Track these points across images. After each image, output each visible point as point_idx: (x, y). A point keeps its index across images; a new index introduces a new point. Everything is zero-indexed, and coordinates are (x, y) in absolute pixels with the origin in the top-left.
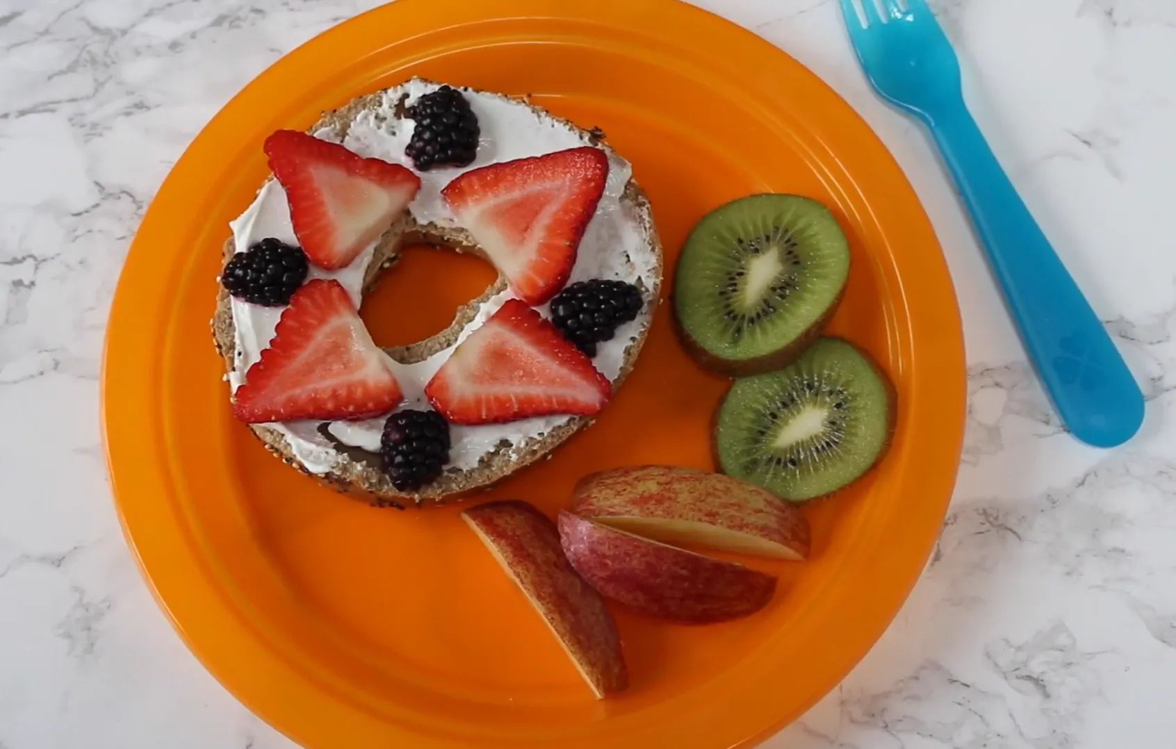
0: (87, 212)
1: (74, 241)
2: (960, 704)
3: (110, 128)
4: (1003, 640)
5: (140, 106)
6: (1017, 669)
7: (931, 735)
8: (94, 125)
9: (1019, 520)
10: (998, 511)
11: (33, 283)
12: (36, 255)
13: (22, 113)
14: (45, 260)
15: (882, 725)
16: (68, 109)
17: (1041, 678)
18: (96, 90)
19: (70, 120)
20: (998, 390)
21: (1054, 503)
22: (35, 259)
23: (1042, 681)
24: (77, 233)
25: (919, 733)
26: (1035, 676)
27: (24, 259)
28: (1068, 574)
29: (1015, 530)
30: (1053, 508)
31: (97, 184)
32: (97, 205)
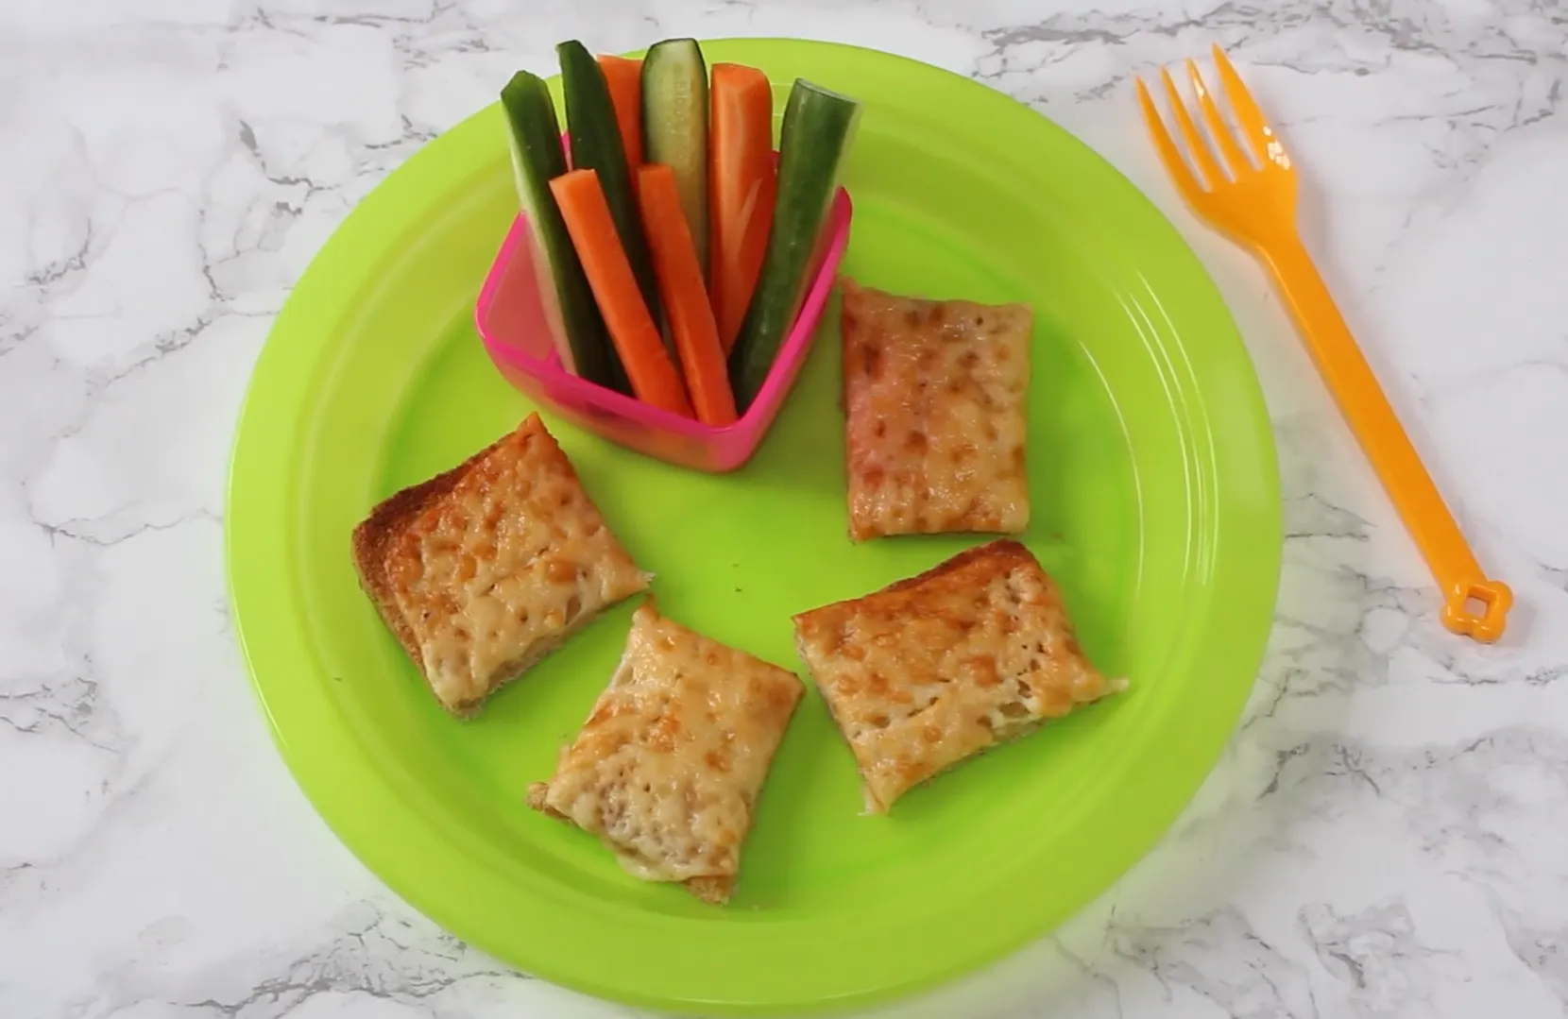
0: (384, 146)
1: (360, 174)
2: (1251, 965)
3: (438, 61)
4: (1326, 905)
5: (479, 45)
6: (1334, 944)
7: (1206, 993)
8: (421, 54)
9: (1384, 772)
10: (1360, 754)
11: (299, 211)
12: (312, 179)
13: (342, 20)
14: (321, 189)
15: (1151, 964)
16: (395, 29)
17: (1359, 962)
18: (433, 15)
19: (395, 41)
20: (1399, 614)
21: (1432, 762)
22: (310, 184)
23: (1360, 965)
24: (366, 167)
25: (1193, 987)
26: (1353, 958)
27: (297, 181)
28: (1427, 849)
29: (1375, 781)
30: (1429, 767)
31: (405, 118)
32: (398, 142)
